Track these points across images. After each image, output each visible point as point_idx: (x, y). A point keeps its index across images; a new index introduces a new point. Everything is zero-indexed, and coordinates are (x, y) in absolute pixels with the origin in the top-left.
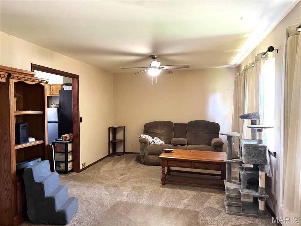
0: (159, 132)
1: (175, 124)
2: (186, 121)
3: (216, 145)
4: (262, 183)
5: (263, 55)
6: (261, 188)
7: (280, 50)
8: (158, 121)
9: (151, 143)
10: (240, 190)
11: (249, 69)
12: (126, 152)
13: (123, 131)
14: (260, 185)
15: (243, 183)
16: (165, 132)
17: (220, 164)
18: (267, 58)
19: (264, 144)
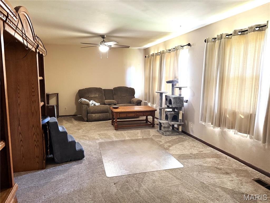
0: (93, 96)
1: (104, 90)
2: (111, 87)
3: (138, 102)
4: (180, 117)
5: (181, 47)
6: (180, 120)
7: (193, 45)
8: (89, 88)
9: (91, 105)
10: (169, 123)
11: (166, 53)
12: (59, 115)
13: (55, 97)
14: (180, 118)
15: (170, 119)
16: (97, 96)
17: (151, 112)
18: (183, 48)
19: (182, 96)
